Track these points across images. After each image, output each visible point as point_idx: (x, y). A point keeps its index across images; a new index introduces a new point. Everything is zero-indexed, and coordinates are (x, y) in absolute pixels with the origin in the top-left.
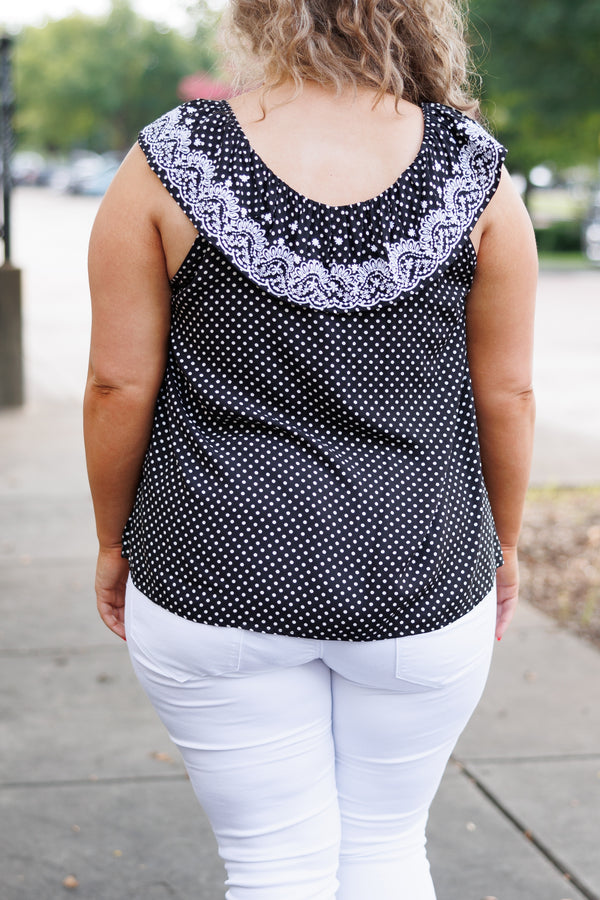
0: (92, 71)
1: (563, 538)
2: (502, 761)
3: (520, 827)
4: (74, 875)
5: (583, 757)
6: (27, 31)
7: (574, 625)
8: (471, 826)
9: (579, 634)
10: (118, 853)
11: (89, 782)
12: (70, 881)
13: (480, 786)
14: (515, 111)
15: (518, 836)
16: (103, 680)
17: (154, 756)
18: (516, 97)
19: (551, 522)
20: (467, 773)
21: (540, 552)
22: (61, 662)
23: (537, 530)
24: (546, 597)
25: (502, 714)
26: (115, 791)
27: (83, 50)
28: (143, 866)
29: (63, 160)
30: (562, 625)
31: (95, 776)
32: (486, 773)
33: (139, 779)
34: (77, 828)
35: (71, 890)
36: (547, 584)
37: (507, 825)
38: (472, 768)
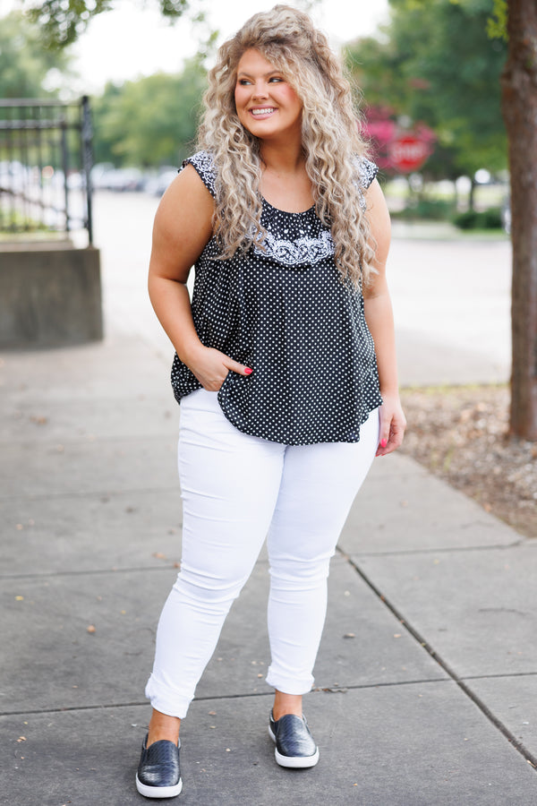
0: (172, 111)
1: (445, 418)
2: (375, 555)
3: (378, 594)
4: (94, 625)
5: (426, 552)
6: (128, 84)
7: (439, 472)
8: (347, 593)
9: (441, 477)
10: (124, 612)
11: (112, 571)
12: (91, 628)
13: (358, 570)
14: (457, 132)
15: (376, 598)
16: (130, 511)
17: (155, 555)
18: (460, 122)
19: (439, 408)
20: (351, 563)
21: (427, 427)
22: (105, 500)
23: (428, 413)
24: (425, 455)
25: (382, 527)
26: (128, 576)
27: (164, 98)
28: (137, 620)
29: (154, 173)
30: (432, 472)
31: (115, 568)
32: (363, 562)
33: (142, 569)
34: (100, 598)
35: (92, 633)
36: (428, 447)
37: (371, 592)
38: (354, 559)
